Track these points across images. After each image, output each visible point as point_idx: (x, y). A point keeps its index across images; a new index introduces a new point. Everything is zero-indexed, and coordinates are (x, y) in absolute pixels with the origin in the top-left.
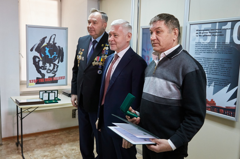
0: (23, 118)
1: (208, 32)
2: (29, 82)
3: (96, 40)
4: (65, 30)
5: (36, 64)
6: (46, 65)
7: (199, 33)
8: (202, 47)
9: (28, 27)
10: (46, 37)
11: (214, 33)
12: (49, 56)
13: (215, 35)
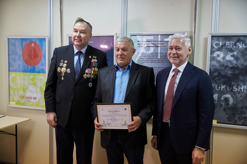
1: (150, 43)
3: (81, 51)
7: (141, 44)
8: (144, 57)
11: (156, 44)
13: (158, 47)
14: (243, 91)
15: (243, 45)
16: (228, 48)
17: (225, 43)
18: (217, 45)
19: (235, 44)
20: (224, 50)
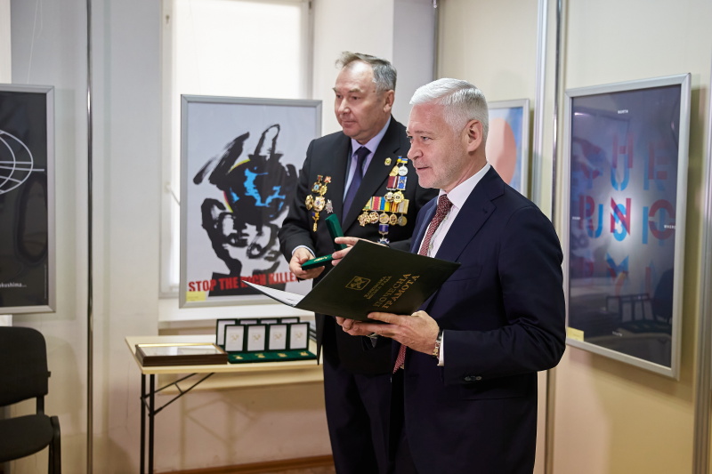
0: (156, 408)
2: (188, 288)
4: (312, 110)
5: (211, 226)
6: (244, 231)
9: (187, 101)
10: (246, 136)
12: (255, 201)
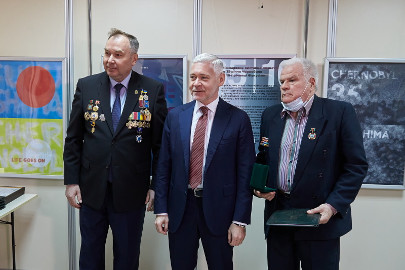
1: (241, 70)
3: (122, 83)
7: (226, 72)
8: (233, 91)
11: (250, 72)
13: (253, 76)
14: (368, 137)
15: (370, 75)
16: (351, 79)
17: (347, 72)
18: (336, 74)
19: (360, 75)
20: (345, 81)
